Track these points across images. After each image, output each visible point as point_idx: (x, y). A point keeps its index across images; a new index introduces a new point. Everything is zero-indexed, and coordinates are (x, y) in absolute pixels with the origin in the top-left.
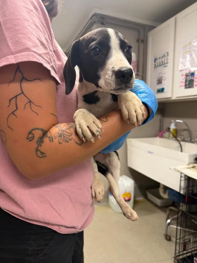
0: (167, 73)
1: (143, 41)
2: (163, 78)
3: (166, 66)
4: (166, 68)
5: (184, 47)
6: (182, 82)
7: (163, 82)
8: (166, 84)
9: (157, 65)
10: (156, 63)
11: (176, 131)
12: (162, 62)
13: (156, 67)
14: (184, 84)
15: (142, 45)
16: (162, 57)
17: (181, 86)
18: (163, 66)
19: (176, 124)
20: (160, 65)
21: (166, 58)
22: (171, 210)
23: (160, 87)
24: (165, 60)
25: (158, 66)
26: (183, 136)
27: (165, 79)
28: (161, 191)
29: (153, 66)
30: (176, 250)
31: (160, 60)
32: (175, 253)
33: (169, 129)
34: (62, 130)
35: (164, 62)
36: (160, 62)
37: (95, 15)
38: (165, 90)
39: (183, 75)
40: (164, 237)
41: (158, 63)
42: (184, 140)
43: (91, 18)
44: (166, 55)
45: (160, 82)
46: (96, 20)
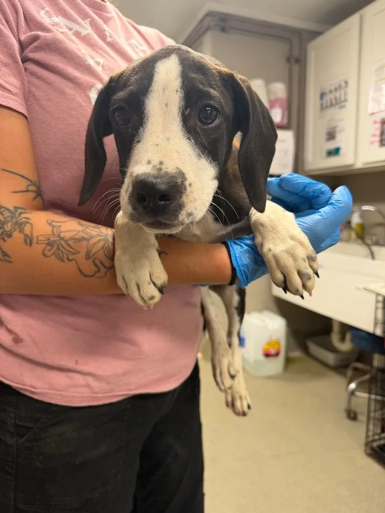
0: (345, 119)
1: (297, 61)
2: (338, 129)
3: (344, 107)
4: (342, 110)
5: (377, 70)
6: (374, 135)
7: (339, 136)
8: (343, 141)
9: (325, 105)
10: (324, 101)
11: (362, 227)
12: (336, 99)
13: (323, 108)
14: (377, 139)
15: (296, 68)
16: (336, 89)
17: (372, 143)
18: (337, 106)
19: (363, 214)
20: (332, 105)
21: (342, 92)
22: (356, 369)
23: (332, 145)
24: (340, 95)
25: (327, 107)
26: (375, 235)
27: (342, 131)
28: (335, 338)
29: (319, 107)
30: (368, 430)
31: (332, 96)
32: (367, 436)
33: (349, 223)
34: (59, 236)
35: (340, 98)
36: (331, 100)
37: (210, 14)
38: (342, 152)
39: (375, 122)
40: (344, 414)
41: (327, 101)
42: (377, 243)
43: (201, 21)
44: (343, 85)
45: (331, 136)
46: (212, 24)
